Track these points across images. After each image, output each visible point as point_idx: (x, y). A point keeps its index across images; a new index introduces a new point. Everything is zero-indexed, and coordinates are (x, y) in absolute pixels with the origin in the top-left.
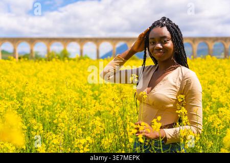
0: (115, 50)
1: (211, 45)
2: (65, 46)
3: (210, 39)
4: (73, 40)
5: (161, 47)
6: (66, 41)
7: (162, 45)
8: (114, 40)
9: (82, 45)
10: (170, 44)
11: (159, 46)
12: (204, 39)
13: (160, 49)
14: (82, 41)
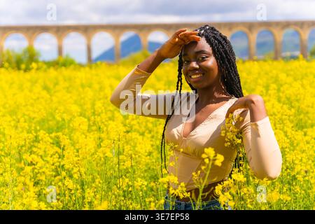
0: (119, 47)
1: (280, 35)
2: (31, 39)
3: (277, 24)
4: (44, 29)
5: (198, 66)
6: (32, 31)
7: (197, 64)
8: (116, 28)
9: (60, 38)
10: (211, 62)
11: (194, 65)
12: (267, 24)
13: (196, 69)
14: (60, 31)
